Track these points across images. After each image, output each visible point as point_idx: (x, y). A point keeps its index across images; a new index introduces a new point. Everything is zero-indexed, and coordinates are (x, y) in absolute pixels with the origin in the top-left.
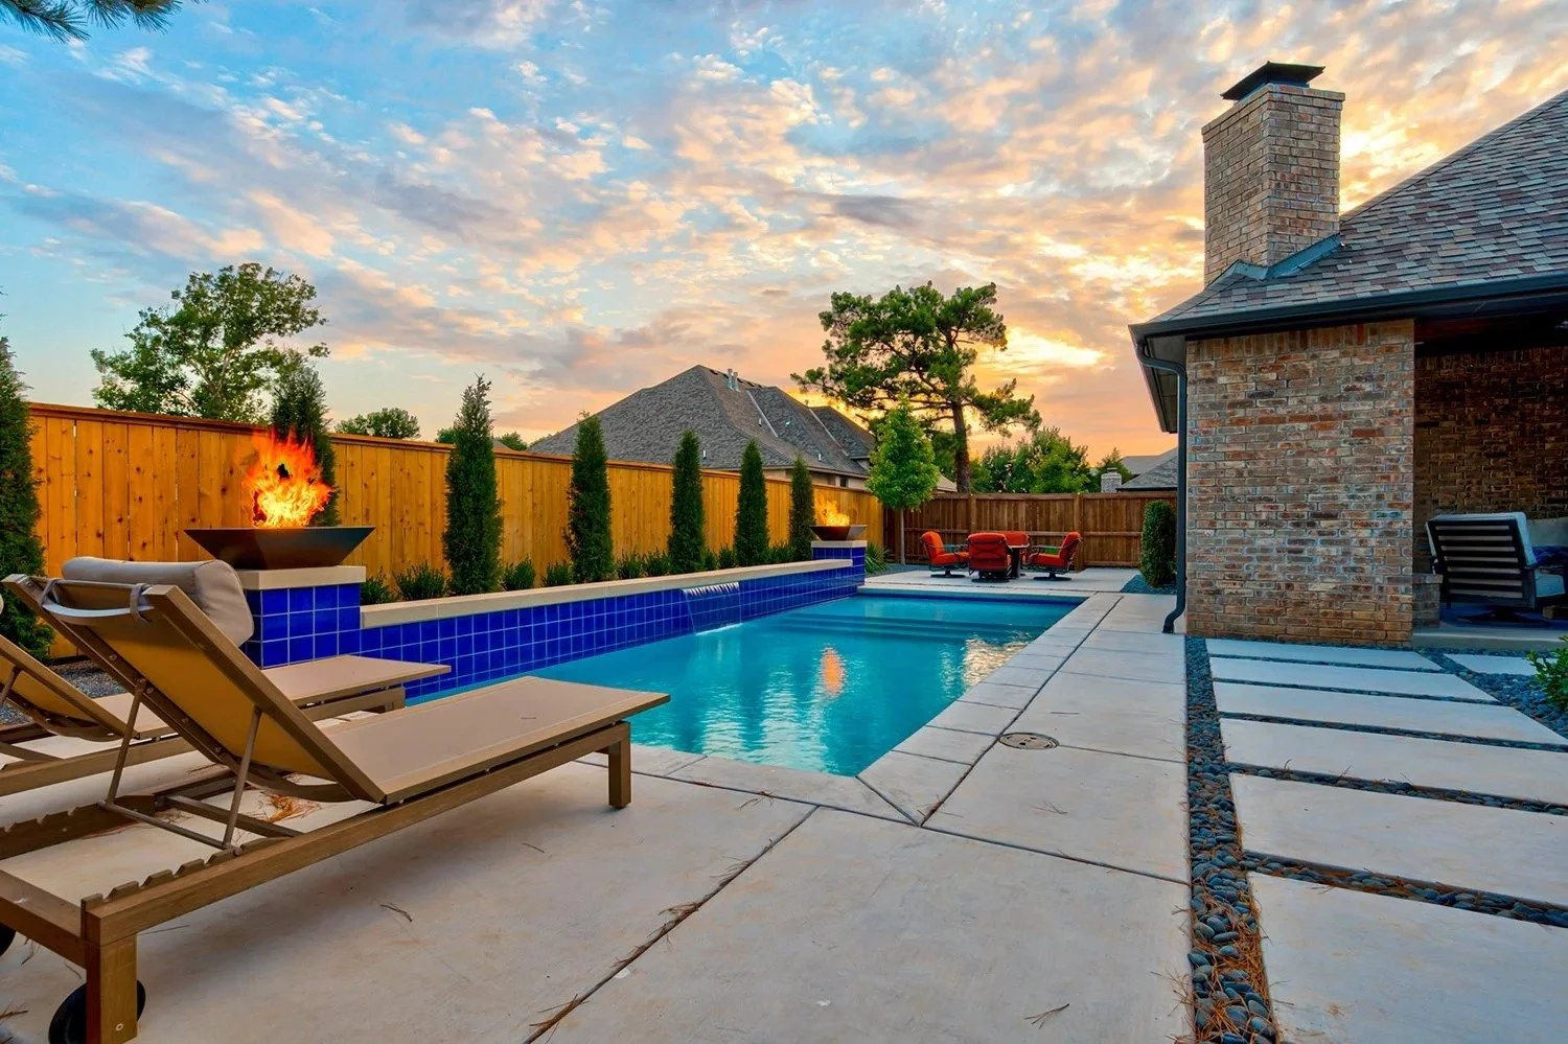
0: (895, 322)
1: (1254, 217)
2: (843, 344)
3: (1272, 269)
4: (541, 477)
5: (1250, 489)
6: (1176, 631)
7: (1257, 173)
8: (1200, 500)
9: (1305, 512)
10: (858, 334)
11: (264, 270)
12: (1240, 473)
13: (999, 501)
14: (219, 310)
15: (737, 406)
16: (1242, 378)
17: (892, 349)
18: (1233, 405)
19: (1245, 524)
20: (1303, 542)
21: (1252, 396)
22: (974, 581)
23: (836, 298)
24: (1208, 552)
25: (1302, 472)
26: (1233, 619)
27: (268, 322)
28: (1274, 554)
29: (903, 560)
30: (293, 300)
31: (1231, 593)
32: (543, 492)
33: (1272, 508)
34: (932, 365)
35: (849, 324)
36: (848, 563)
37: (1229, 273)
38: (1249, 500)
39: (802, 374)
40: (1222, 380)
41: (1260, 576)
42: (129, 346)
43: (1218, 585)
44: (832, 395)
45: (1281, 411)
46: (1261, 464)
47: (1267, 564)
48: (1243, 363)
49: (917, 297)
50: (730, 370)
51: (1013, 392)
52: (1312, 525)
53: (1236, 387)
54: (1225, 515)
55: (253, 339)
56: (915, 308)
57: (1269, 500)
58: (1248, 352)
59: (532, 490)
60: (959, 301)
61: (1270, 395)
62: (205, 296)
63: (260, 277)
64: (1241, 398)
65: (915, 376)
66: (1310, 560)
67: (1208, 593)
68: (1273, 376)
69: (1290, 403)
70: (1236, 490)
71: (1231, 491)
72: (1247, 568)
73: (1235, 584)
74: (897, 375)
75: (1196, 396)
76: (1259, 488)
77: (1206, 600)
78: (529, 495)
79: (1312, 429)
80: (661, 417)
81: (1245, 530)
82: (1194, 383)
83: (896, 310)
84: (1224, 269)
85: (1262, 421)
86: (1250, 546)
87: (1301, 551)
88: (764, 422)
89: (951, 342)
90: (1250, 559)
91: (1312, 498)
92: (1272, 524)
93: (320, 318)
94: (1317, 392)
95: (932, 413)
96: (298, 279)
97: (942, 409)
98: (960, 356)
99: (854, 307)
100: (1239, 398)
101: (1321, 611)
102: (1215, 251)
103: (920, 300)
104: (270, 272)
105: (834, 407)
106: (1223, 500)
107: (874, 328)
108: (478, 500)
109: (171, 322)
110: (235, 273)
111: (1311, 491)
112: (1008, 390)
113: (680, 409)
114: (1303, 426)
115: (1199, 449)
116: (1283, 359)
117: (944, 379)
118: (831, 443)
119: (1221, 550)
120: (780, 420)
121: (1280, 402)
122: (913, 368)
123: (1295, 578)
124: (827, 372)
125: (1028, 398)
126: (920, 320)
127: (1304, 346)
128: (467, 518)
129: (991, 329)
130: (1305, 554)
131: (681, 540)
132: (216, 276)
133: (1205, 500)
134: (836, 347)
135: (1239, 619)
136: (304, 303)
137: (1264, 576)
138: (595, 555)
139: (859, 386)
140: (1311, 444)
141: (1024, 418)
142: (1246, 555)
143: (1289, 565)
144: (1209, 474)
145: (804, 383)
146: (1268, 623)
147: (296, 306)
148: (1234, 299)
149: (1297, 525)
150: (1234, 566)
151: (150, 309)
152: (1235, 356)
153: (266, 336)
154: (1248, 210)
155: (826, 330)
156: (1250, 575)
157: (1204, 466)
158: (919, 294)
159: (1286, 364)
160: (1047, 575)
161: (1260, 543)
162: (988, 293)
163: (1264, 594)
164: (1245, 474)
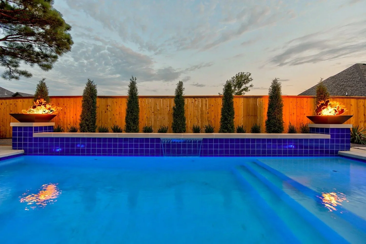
55: (242, 86)
93: (252, 79)
113: (343, 80)
136: (249, 77)
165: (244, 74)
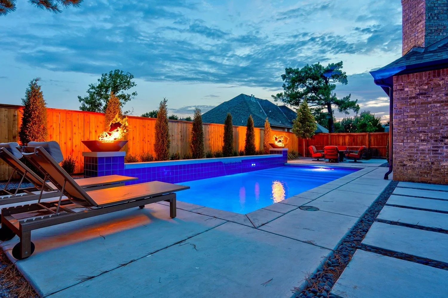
0: (306, 76)
1: (420, 30)
2: (289, 85)
3: (426, 48)
4: (183, 128)
5: (417, 128)
6: (389, 179)
7: (421, 14)
8: (398, 132)
9: (439, 136)
10: (293, 81)
11: (120, 71)
12: (413, 123)
13: (339, 136)
14: (110, 84)
15: (254, 106)
16: (414, 88)
17: (306, 85)
18: (411, 98)
19: (415, 141)
20: (438, 147)
21: (419, 94)
22: (327, 162)
23: (286, 69)
24: (401, 151)
25: (438, 122)
26: (410, 175)
27: (122, 86)
28: (427, 152)
29: (304, 155)
30: (128, 79)
31: (410, 166)
32: (184, 133)
33: (426, 135)
34: (319, 90)
35: (291, 78)
36: (281, 155)
37: (411, 51)
38: (417, 132)
39: (275, 95)
40: (406, 89)
41: (421, 159)
42: (88, 95)
43: (405, 163)
44: (285, 102)
45: (430, 99)
46: (422, 119)
47: (424, 155)
48: (414, 83)
49: (314, 68)
50: (252, 95)
51: (350, 98)
52: (442, 141)
53: (412, 91)
54: (407, 137)
55: (118, 91)
56: (313, 71)
57: (425, 132)
58: (417, 79)
59: (181, 132)
60: (329, 68)
61: (425, 94)
62: (106, 80)
63: (120, 73)
64: (414, 95)
65: (314, 94)
66: (441, 154)
67: (401, 165)
68: (426, 87)
69: (433, 97)
70: (412, 129)
71: (410, 129)
72: (416, 157)
73: (411, 162)
74: (307, 95)
75: (396, 96)
76: (421, 128)
77: (400, 168)
78: (180, 133)
79: (442, 106)
80: (230, 110)
81: (415, 143)
82: (396, 91)
83: (306, 72)
84: (409, 50)
85: (422, 104)
86: (418, 149)
87: (437, 151)
88: (262, 111)
89: (327, 82)
90: (417, 153)
91: (442, 131)
92: (426, 141)
93: (135, 84)
94: (444, 92)
95: (320, 107)
96: (129, 73)
97: (324, 105)
98: (330, 87)
99: (293, 72)
100: (413, 96)
101: (446, 173)
102: (406, 44)
103: (315, 69)
104: (122, 72)
105: (286, 106)
106: (407, 132)
107: (299, 79)
108: (163, 134)
109: (98, 87)
110: (113, 73)
111: (441, 129)
112: (348, 98)
113: (236, 108)
114: (438, 105)
115: (398, 114)
116: (431, 80)
117: (323, 95)
118: (284, 117)
119: (406, 150)
120: (268, 110)
121: (429, 96)
122: (313, 91)
123: (435, 160)
124: (283, 94)
125: (355, 100)
126: (315, 75)
127: (439, 75)
128: (160, 140)
129: (341, 77)
130: (439, 152)
131: (226, 147)
132: (108, 74)
133: (400, 132)
134: (287, 86)
135: (413, 175)
136: (131, 80)
137: (423, 160)
138: (198, 151)
139: (295, 98)
140: (442, 111)
141: (354, 107)
142: (416, 152)
143: (433, 156)
144: (402, 123)
145: (275, 98)
146: (424, 177)
147: (129, 81)
148: (410, 60)
149: (436, 141)
150: (411, 156)
151: (92, 84)
152: (411, 80)
153: (121, 90)
154: (418, 28)
155: (283, 80)
156: (417, 159)
157: (399, 120)
158: (315, 67)
159: (432, 83)
160: (353, 161)
161: (421, 147)
162: (340, 65)
163: (422, 166)
164: (415, 123)
165: (123, 74)
